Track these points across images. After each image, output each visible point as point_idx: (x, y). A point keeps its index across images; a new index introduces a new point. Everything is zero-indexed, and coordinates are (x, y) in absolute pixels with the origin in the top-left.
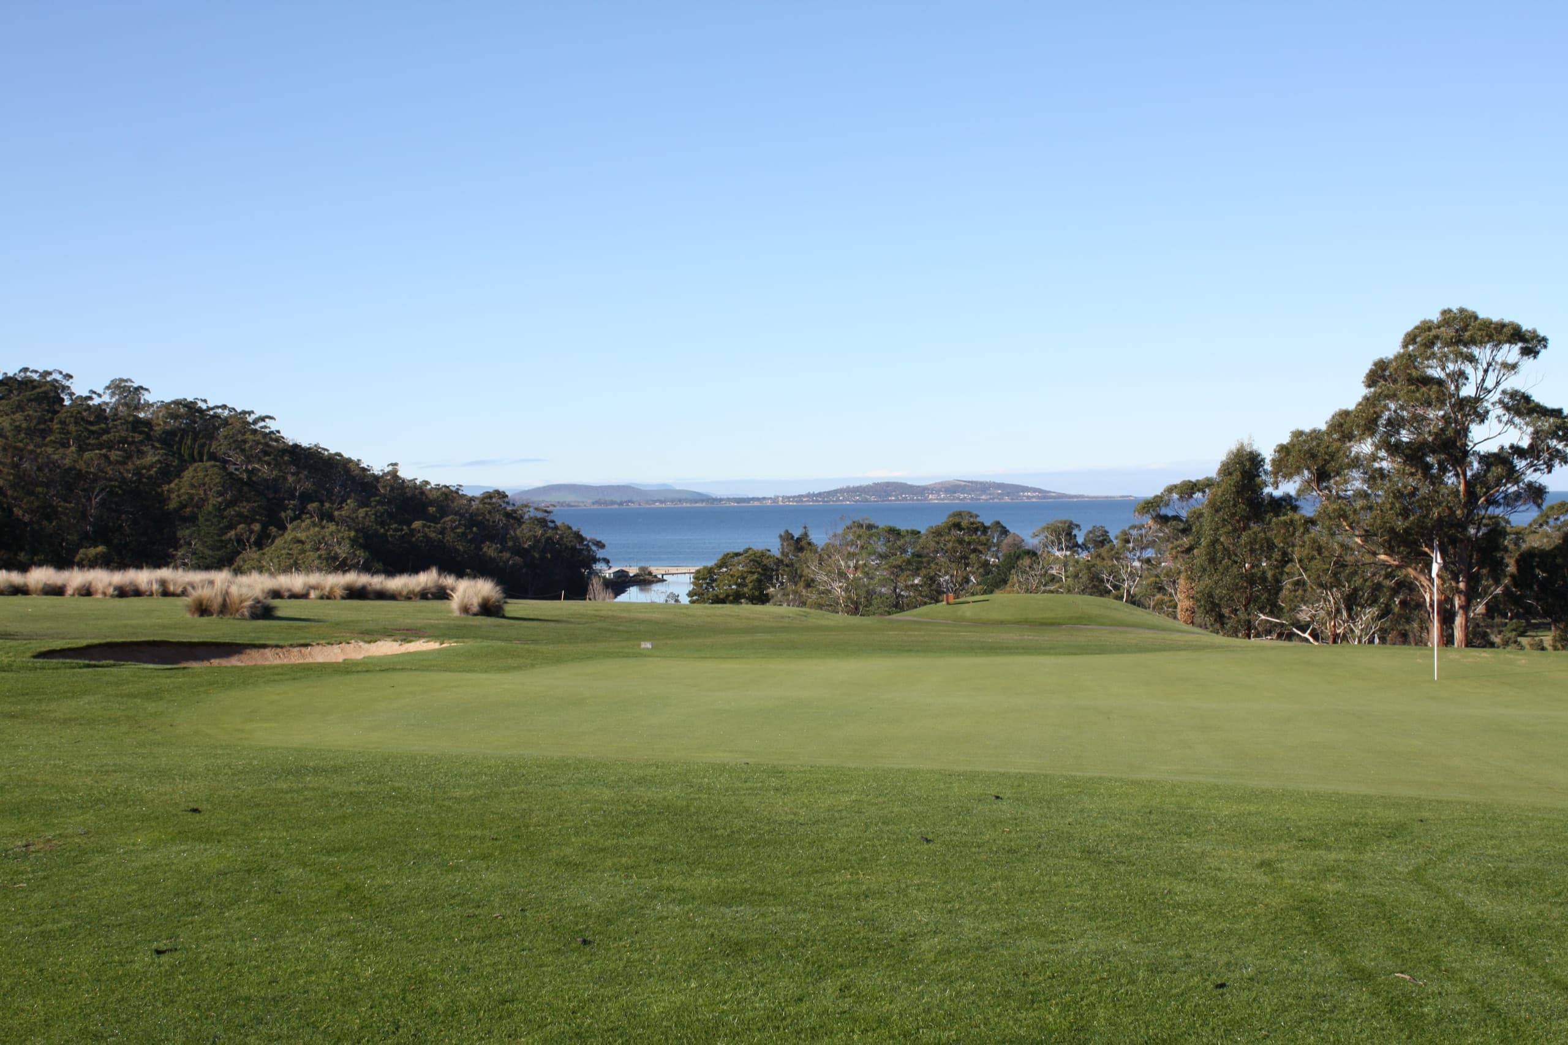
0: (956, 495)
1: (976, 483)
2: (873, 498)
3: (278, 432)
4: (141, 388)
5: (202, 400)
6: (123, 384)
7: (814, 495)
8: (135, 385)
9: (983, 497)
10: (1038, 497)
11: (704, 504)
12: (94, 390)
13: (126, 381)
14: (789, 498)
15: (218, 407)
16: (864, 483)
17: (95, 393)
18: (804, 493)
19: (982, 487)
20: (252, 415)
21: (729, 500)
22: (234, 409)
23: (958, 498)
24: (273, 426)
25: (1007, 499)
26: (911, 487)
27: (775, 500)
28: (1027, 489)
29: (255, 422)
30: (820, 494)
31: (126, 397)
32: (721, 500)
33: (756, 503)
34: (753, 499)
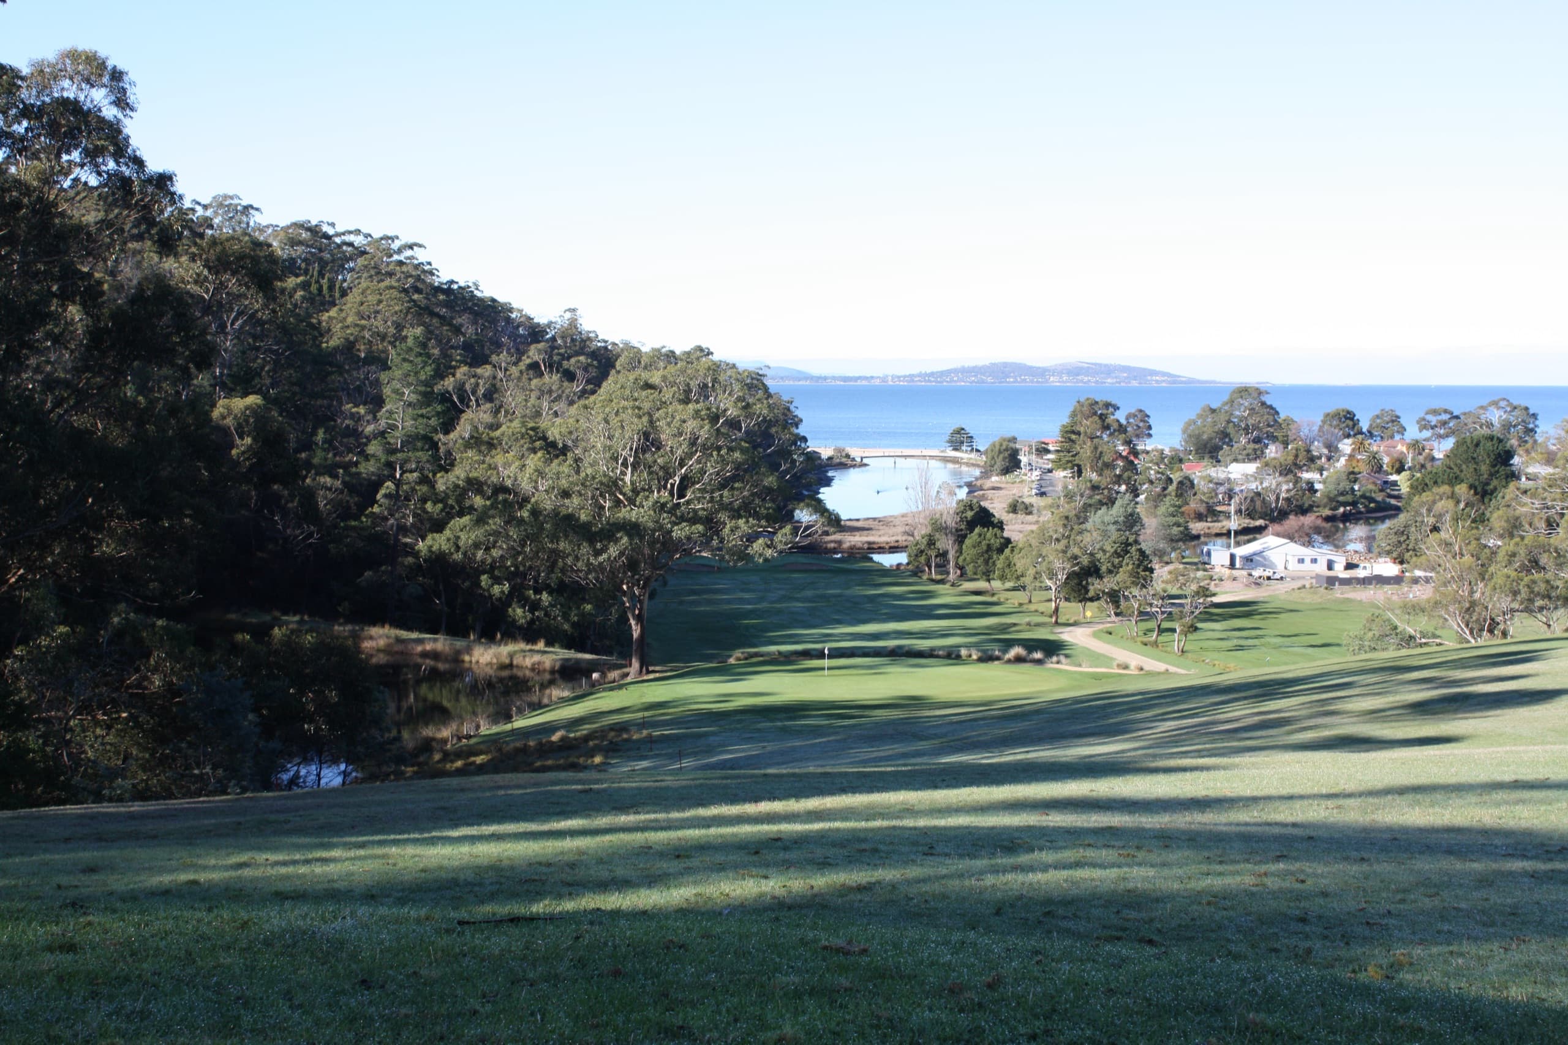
0: (1080, 378)
1: (1100, 365)
2: (989, 380)
3: (429, 264)
4: (251, 207)
5: (329, 224)
6: (227, 203)
7: (926, 374)
8: (245, 203)
9: (1109, 380)
10: (1169, 382)
11: (808, 383)
12: (198, 200)
13: (231, 198)
14: (899, 377)
15: (350, 232)
16: (980, 363)
17: (199, 203)
18: (915, 371)
19: (1108, 370)
20: (396, 241)
21: (834, 378)
22: (370, 236)
23: (1082, 381)
24: (421, 256)
25: (1135, 383)
26: (1031, 368)
27: (884, 379)
28: (1153, 373)
29: (399, 251)
30: (932, 374)
31: (231, 218)
32: (825, 378)
33: (864, 383)
34: (859, 378)
